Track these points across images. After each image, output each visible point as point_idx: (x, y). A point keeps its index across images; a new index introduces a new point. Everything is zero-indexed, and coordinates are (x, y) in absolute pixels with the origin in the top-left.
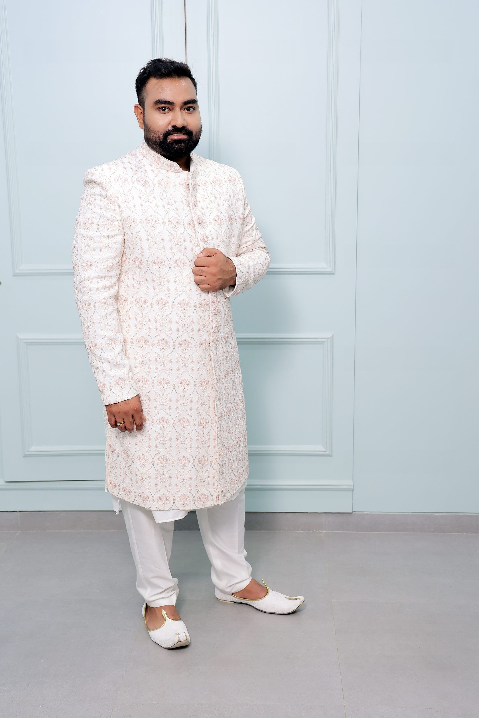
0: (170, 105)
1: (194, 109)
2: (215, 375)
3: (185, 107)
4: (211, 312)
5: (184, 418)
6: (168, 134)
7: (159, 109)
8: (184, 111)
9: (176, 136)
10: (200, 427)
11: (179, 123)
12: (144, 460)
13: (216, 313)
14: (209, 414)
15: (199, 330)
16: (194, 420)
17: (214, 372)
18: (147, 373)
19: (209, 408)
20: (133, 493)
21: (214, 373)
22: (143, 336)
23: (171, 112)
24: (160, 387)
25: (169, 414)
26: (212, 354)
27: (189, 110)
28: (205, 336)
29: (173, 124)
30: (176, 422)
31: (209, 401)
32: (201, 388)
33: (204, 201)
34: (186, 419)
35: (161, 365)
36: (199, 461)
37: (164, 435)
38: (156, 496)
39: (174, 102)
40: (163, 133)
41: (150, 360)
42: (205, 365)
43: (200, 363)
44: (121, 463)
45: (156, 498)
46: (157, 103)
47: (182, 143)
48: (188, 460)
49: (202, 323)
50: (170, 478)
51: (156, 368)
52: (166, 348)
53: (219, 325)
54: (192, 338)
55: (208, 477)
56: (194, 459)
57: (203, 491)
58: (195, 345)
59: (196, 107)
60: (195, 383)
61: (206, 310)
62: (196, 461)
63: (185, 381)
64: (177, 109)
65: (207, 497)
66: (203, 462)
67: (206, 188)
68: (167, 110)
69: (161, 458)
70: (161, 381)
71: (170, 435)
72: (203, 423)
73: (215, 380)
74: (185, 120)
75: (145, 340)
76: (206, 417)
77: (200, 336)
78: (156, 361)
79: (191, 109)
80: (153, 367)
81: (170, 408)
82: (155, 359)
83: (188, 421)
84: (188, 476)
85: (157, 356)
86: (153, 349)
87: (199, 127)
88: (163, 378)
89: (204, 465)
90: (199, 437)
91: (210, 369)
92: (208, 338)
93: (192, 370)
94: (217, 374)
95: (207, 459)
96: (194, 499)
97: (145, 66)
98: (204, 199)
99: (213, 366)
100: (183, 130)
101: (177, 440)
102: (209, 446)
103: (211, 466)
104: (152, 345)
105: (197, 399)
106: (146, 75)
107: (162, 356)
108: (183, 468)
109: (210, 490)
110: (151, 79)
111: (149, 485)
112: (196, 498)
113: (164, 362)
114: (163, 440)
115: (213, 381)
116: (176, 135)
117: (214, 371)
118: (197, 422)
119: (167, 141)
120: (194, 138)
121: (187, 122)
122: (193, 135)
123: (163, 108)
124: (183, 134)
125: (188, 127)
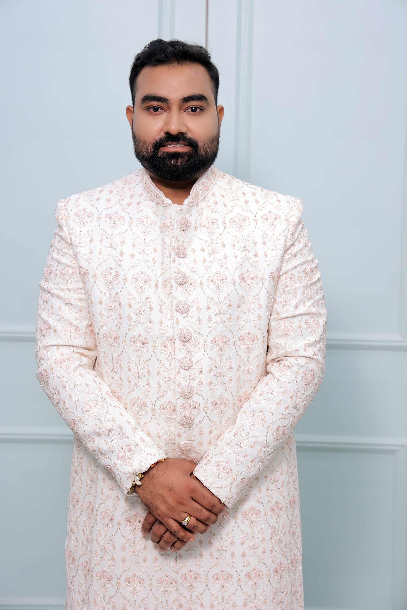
1: (202, 109)
3: (187, 105)
6: (159, 145)
7: (148, 109)
8: (185, 113)
11: (174, 129)
23: (165, 112)
29: (165, 130)
34: (137, 577)
39: (168, 98)
40: (152, 144)
46: (145, 100)
47: (178, 158)
59: (205, 106)
64: (175, 108)
74: (184, 125)
83: (141, 579)
100: (181, 138)
116: (172, 146)
119: (158, 155)
120: (202, 152)
121: (187, 128)
122: (199, 147)
123: (154, 108)
124: (182, 145)
125: (189, 135)
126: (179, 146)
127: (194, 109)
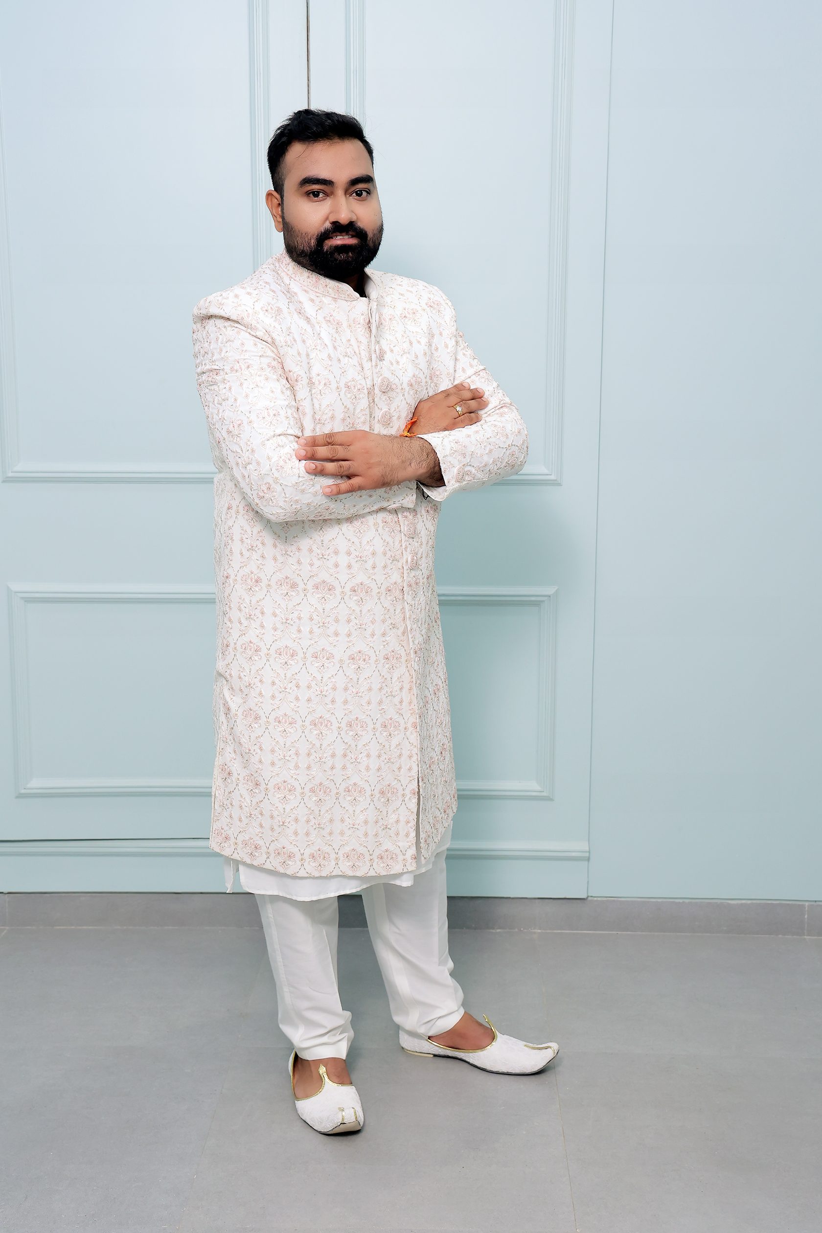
0: (327, 185)
1: (369, 193)
2: (411, 644)
3: (353, 188)
4: (403, 535)
5: (357, 718)
6: (324, 236)
8: (351, 197)
9: (339, 240)
10: (385, 734)
11: (344, 217)
12: (286, 790)
13: (411, 536)
14: (400, 712)
15: (385, 567)
16: (375, 721)
17: (410, 638)
18: (295, 641)
19: (401, 702)
20: (264, 849)
21: (411, 640)
22: (289, 576)
23: (328, 198)
24: (317, 665)
25: (332, 711)
26: (407, 607)
27: (359, 194)
28: (395, 577)
29: (333, 218)
30: (343, 725)
31: (401, 689)
32: (387, 666)
33: (392, 351)
34: (360, 720)
35: (319, 627)
36: (382, 793)
37: (323, 748)
38: (308, 852)
39: (333, 180)
40: (315, 236)
41: (300, 618)
42: (394, 626)
43: (386, 623)
44: (241, 797)
45: (306, 856)
46: (304, 183)
47: (348, 252)
48: (362, 791)
49: (389, 554)
50: (331, 821)
51: (311, 632)
52: (329, 596)
53: (419, 556)
54: (373, 580)
55: (397, 821)
56: (373, 789)
57: (388, 845)
58: (379, 593)
59: (371, 189)
60: (377, 658)
61: (395, 531)
62: (376, 792)
63: (359, 654)
65: (394, 856)
66: (389, 795)
67: (393, 328)
68: (321, 195)
69: (316, 787)
70: (319, 654)
71: (332, 747)
72: (389, 727)
73: (412, 652)
74: (353, 212)
75: (292, 582)
76: (396, 717)
77: (387, 576)
78: (311, 619)
79: (364, 193)
80: (305, 629)
81: (333, 701)
82: (310, 616)
83: (364, 723)
84: (361, 818)
85: (313, 610)
86: (305, 599)
87: (379, 224)
88: (323, 649)
89: (390, 801)
90: (382, 752)
91: (403, 633)
92: (400, 581)
93: (373, 635)
94: (416, 642)
95: (395, 790)
96: (371, 857)
97: (283, 123)
98: (392, 347)
99: (409, 629)
100: (350, 228)
101: (345, 755)
102: (400, 768)
103: (403, 803)
104: (305, 592)
105: (379, 685)
106: (284, 139)
107: (322, 611)
108: (353, 804)
109: (400, 844)
110: (293, 144)
111: (296, 833)
112: (375, 856)
113: (325, 622)
114: (320, 756)
115: (408, 654)
116: (339, 237)
117: (410, 636)
118: (378, 725)
119: (323, 249)
120: (369, 242)
121: (356, 215)
123: (314, 192)
124: (350, 236)
125: (359, 224)
126: (346, 237)
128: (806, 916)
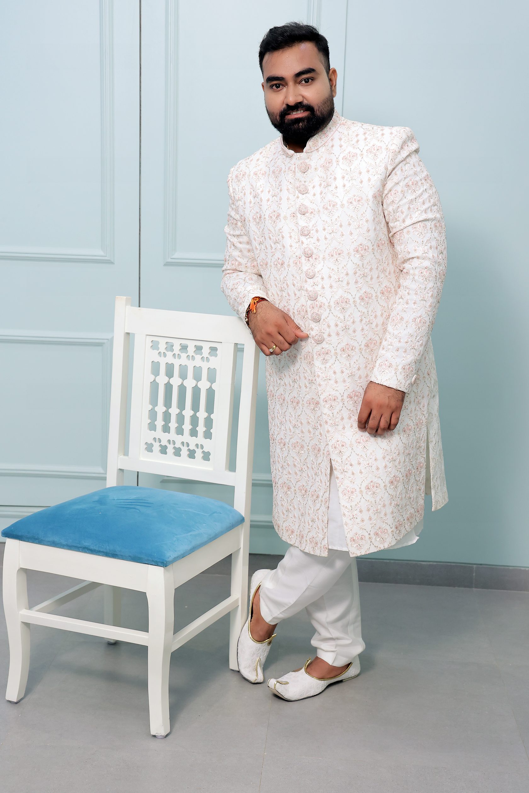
0: (282, 80)
1: (313, 80)
3: (300, 79)
6: (284, 113)
7: (271, 87)
8: (300, 85)
11: (292, 100)
23: (285, 88)
40: (279, 114)
47: (300, 123)
64: (291, 84)
65: (316, 542)
68: (280, 87)
74: (300, 95)
79: (310, 80)
109: (319, 535)
116: (294, 113)
119: (285, 122)
120: (318, 113)
121: (303, 97)
122: (315, 110)
123: (276, 85)
124: (302, 111)
125: (305, 102)
126: (299, 112)
127: (307, 81)
128: (474, 575)
